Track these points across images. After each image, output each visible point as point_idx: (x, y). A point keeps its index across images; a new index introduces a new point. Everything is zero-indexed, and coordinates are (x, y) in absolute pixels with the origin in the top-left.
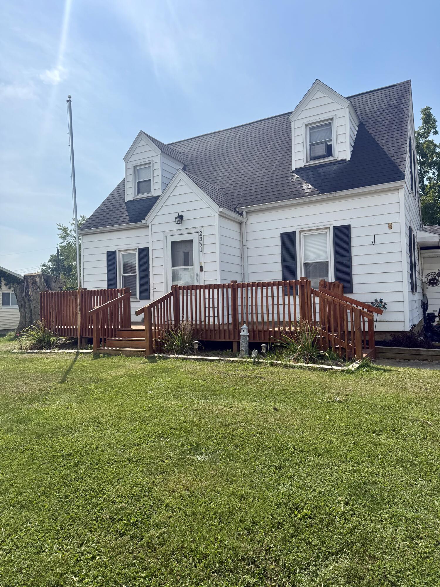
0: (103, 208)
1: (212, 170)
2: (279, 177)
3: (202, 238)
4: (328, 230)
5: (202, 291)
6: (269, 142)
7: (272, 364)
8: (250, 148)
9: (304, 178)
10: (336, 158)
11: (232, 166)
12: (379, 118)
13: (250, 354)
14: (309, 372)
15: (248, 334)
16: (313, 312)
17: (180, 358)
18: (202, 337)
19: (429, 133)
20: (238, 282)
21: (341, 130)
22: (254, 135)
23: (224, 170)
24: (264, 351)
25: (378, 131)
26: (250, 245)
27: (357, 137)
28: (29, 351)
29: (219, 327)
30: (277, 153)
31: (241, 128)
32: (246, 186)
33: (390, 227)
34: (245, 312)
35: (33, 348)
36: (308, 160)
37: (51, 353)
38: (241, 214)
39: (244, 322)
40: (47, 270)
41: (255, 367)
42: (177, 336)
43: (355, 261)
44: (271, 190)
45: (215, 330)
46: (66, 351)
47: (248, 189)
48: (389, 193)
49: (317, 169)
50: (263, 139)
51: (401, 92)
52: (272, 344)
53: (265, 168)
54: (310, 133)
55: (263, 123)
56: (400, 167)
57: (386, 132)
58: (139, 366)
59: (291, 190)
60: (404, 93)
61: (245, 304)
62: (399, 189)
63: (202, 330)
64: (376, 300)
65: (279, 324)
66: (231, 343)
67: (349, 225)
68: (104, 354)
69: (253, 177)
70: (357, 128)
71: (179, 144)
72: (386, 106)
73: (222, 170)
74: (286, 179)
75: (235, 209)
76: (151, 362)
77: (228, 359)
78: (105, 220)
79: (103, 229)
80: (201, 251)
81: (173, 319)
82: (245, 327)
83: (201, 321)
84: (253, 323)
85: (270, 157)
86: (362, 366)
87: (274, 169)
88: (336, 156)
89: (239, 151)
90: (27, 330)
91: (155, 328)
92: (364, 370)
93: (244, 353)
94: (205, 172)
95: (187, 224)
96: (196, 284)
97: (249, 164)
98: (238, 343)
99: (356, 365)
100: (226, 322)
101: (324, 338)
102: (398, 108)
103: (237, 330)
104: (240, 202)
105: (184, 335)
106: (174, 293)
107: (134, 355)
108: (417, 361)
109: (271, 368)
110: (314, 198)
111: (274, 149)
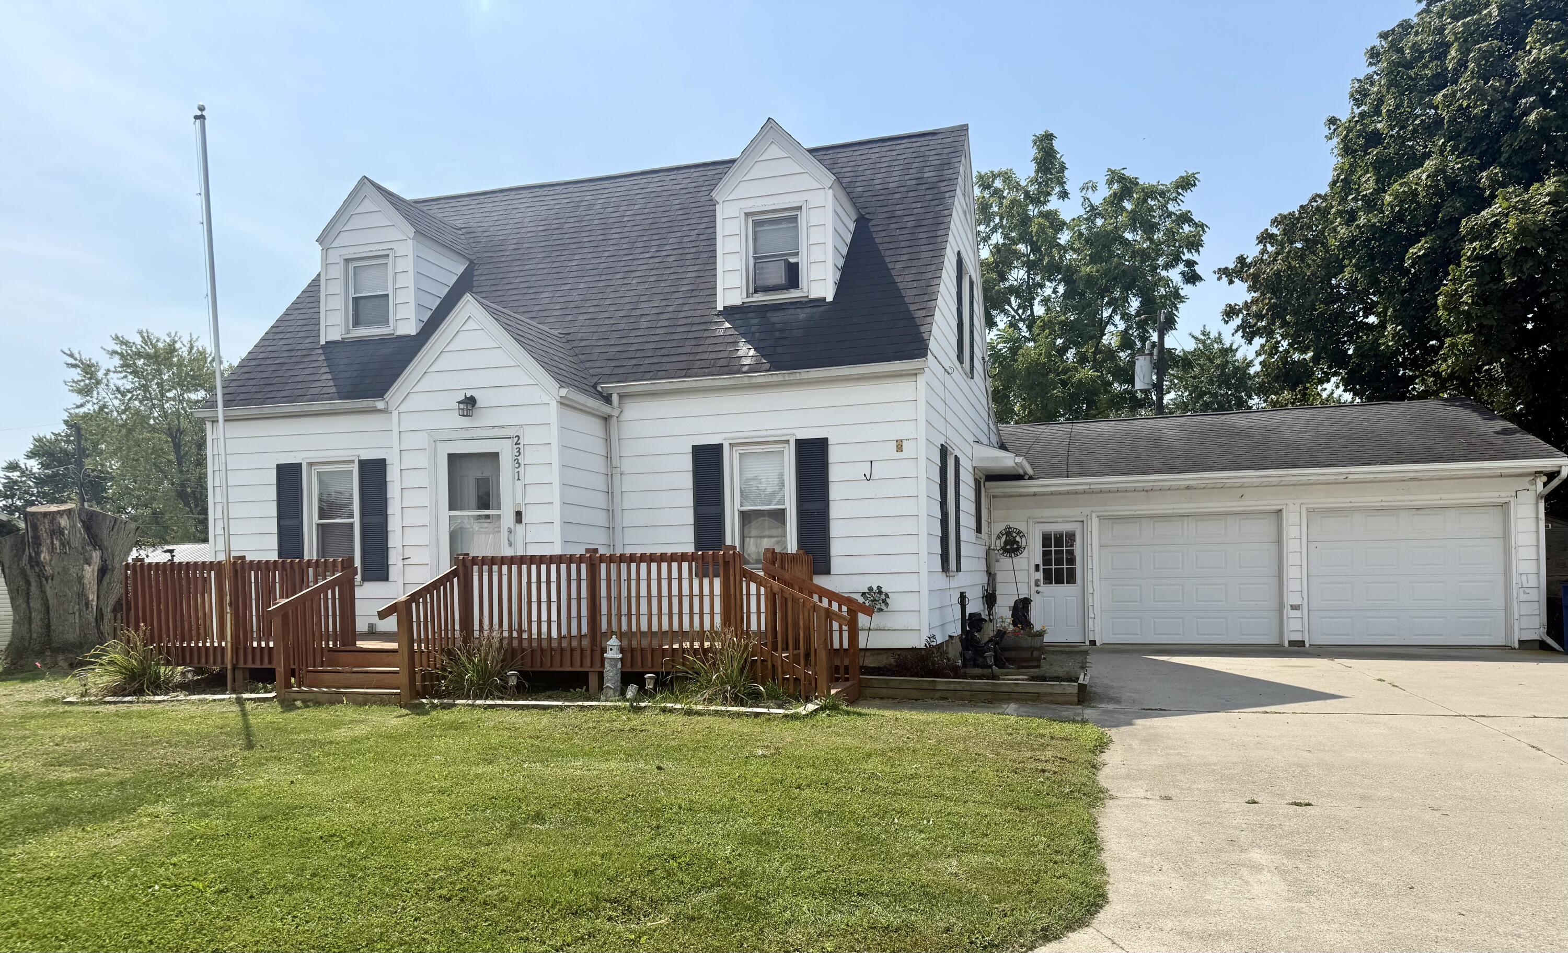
0: (262, 356)
1: (539, 283)
2: (689, 321)
3: (522, 451)
4: (786, 445)
5: (524, 567)
6: (668, 230)
7: (664, 710)
8: (626, 240)
9: (742, 330)
10: (806, 295)
11: (586, 279)
12: (898, 207)
13: (623, 693)
14: (729, 720)
15: (620, 656)
16: (745, 611)
17: (479, 706)
18: (522, 664)
19: (1049, 194)
20: (600, 552)
21: (816, 236)
22: (637, 207)
23: (568, 287)
24: (649, 686)
25: (893, 239)
26: (627, 466)
27: (853, 247)
28: (108, 699)
29: (560, 643)
30: (688, 263)
31: (606, 184)
32: (619, 334)
33: (900, 448)
34: (614, 611)
35: (118, 691)
36: (751, 291)
37: (172, 701)
38: (607, 399)
39: (613, 633)
40: (24, 482)
41: (632, 716)
42: (470, 661)
43: (835, 511)
44: (673, 351)
45: (552, 649)
46: (210, 697)
47: (623, 341)
48: (898, 380)
49: (769, 314)
50: (658, 220)
51: (946, 151)
52: (668, 673)
53: (661, 297)
54: (755, 233)
55: (656, 178)
56: (923, 329)
57: (908, 243)
58: (395, 722)
59: (714, 356)
60: (951, 156)
61: (614, 594)
62: (916, 374)
63: (523, 650)
64: (870, 589)
65: (682, 635)
66: (586, 674)
67: (826, 440)
68: (304, 701)
69: (634, 313)
70: (852, 226)
71: (454, 203)
72: (914, 182)
73: (564, 287)
74: (703, 327)
75: (594, 387)
76: (418, 714)
77: (580, 703)
78: (270, 388)
79: (268, 409)
80: (519, 479)
81: (457, 627)
82: (614, 641)
83: (520, 631)
84: (630, 635)
85: (672, 271)
86: (822, 709)
87: (680, 301)
88: (805, 290)
89: (601, 243)
90: (102, 650)
91: (420, 646)
92: (824, 715)
93: (611, 692)
94: (522, 285)
95: (485, 419)
96: (508, 552)
97: (626, 281)
98: (601, 675)
99: (811, 707)
100: (574, 632)
101: (763, 661)
102: (935, 191)
103: (599, 649)
104: (606, 371)
105: (486, 660)
106: (461, 571)
107: (375, 703)
108: (930, 701)
109: (662, 717)
110: (759, 378)
111: (680, 251)
